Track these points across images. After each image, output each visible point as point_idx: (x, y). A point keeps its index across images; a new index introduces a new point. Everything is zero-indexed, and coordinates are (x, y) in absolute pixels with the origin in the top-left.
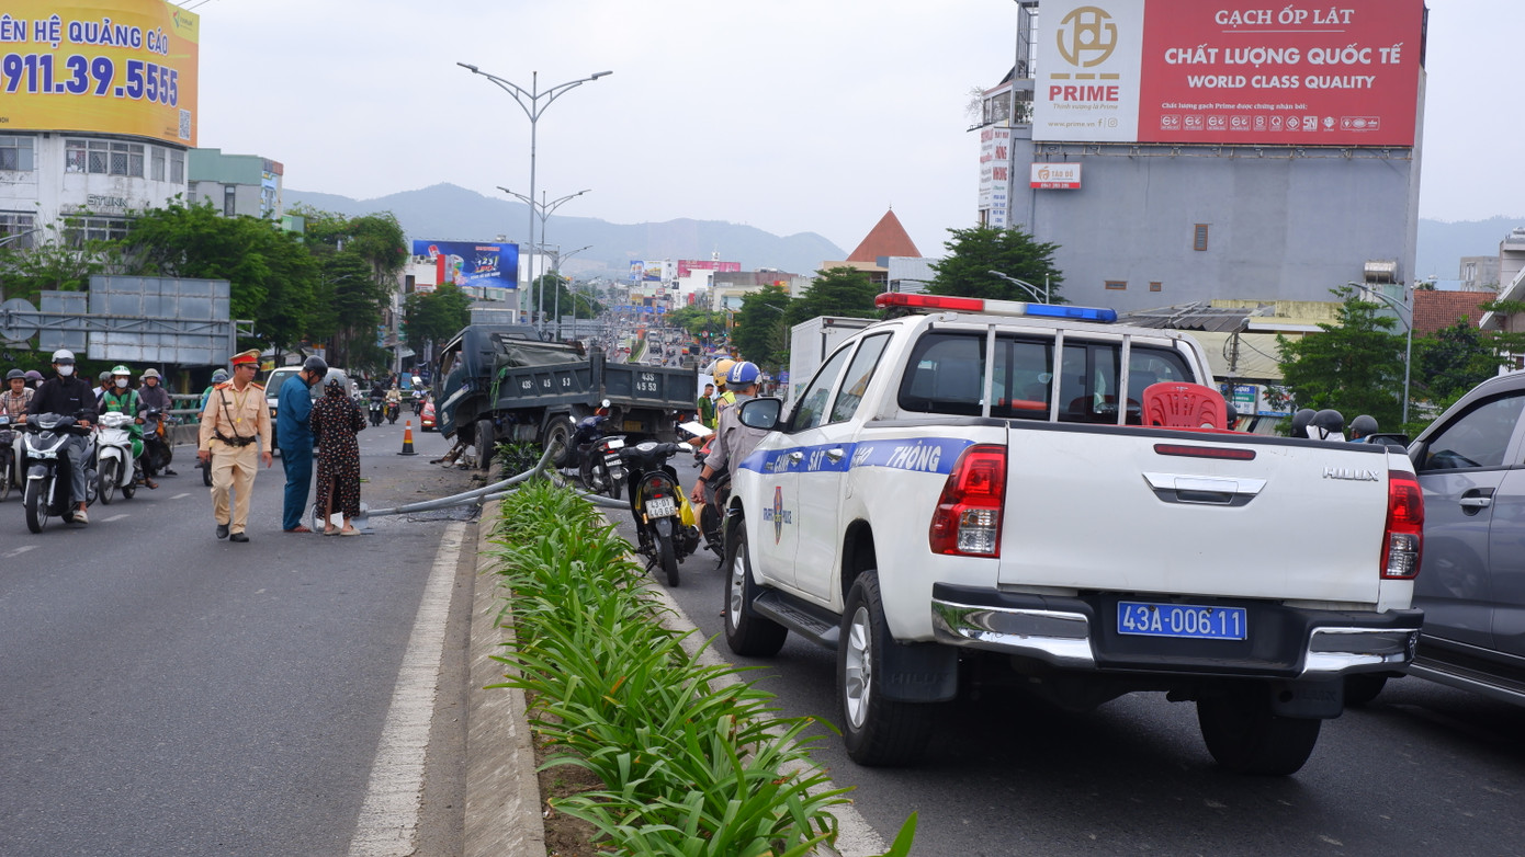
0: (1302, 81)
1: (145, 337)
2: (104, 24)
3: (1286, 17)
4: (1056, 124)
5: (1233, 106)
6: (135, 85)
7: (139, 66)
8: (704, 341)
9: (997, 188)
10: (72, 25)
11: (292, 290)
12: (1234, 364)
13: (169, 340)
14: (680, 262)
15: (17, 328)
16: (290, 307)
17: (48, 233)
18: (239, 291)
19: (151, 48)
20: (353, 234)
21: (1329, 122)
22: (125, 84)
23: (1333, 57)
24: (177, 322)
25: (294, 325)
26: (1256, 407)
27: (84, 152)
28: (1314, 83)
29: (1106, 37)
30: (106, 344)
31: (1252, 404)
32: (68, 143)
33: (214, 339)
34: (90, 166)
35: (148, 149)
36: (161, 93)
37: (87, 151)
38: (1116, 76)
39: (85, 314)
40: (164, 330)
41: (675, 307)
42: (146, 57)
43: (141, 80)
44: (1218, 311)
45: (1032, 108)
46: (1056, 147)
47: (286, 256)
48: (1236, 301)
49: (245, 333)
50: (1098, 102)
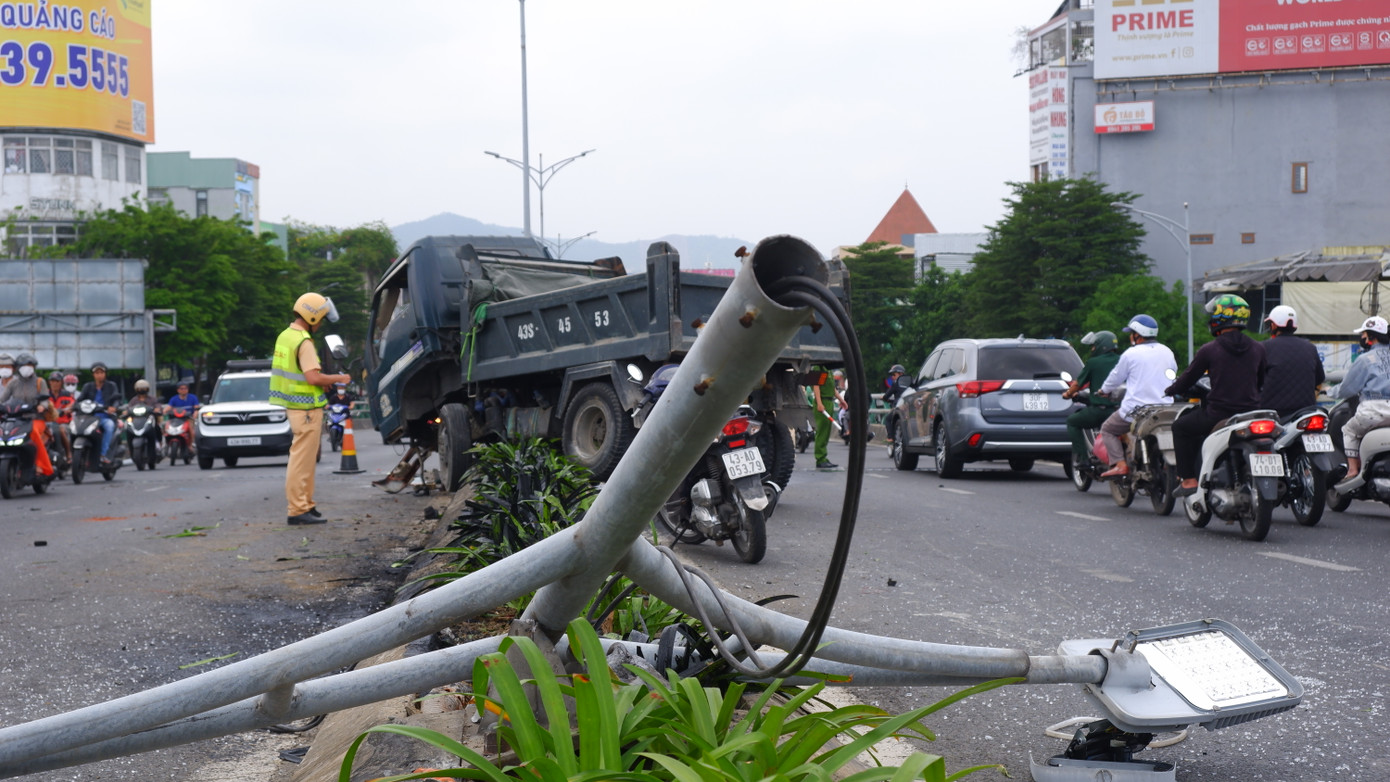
1: (38, 338)
2: (40, 5)
4: (1122, 58)
5: (1331, 24)
6: (78, 72)
7: (82, 51)
9: (1055, 136)
10: (4, 8)
11: (267, 296)
13: (68, 340)
18: (204, 298)
19: (96, 31)
20: (344, 246)
22: (66, 72)
24: (77, 316)
27: (24, 150)
32: (6, 141)
33: (126, 336)
34: (31, 166)
35: (97, 145)
36: (110, 82)
37: (27, 149)
40: (61, 327)
42: (90, 42)
43: (85, 67)
44: (1334, 259)
45: (1092, 44)
46: (1124, 84)
47: (260, 260)
48: (1354, 247)
49: (165, 327)
50: (1170, 29)
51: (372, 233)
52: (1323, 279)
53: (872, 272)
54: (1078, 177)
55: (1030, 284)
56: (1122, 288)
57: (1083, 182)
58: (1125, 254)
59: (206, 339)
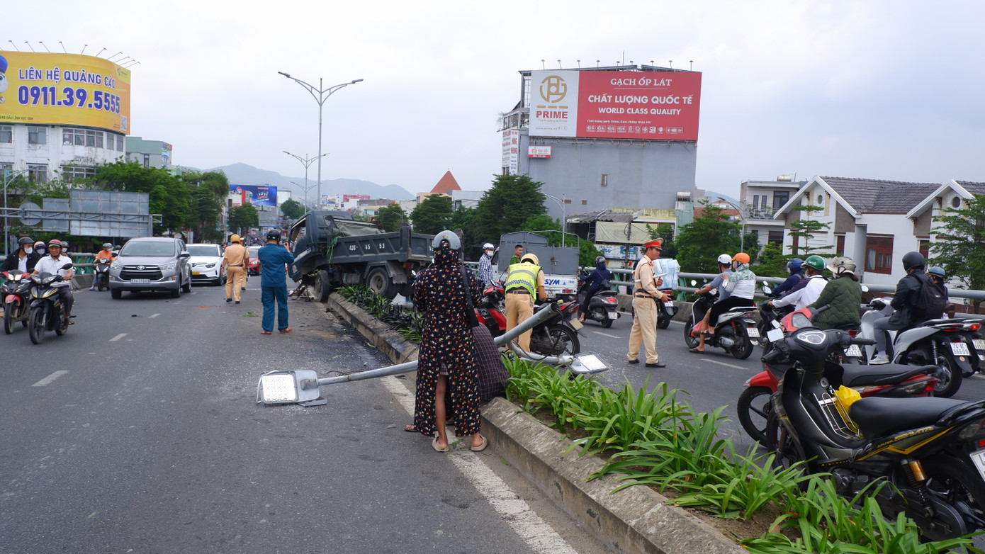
0: (649, 111)
1: (102, 223)
2: (82, 72)
3: (642, 82)
4: (540, 128)
5: (619, 122)
6: (98, 102)
7: (101, 93)
9: (512, 157)
10: (66, 72)
11: (178, 203)
12: (629, 237)
13: (116, 225)
14: (344, 196)
15: (29, 219)
16: (177, 211)
17: (54, 174)
19: (107, 85)
20: (204, 180)
21: (661, 130)
22: (93, 102)
23: (662, 101)
24: (120, 215)
25: (179, 220)
27: (72, 135)
28: (654, 112)
29: (562, 90)
30: (80, 227)
31: (635, 256)
32: (64, 131)
33: (140, 224)
34: (76, 142)
35: (105, 134)
36: (112, 107)
37: (74, 134)
38: (567, 107)
39: (68, 211)
40: (113, 220)
42: (104, 90)
43: (101, 100)
44: (615, 213)
45: (528, 121)
46: (540, 138)
47: (175, 187)
48: (623, 209)
49: (157, 221)
50: (558, 119)
51: (217, 174)
52: (611, 221)
53: (436, 206)
54: (521, 174)
55: (502, 216)
56: (537, 220)
57: (522, 177)
58: (538, 206)
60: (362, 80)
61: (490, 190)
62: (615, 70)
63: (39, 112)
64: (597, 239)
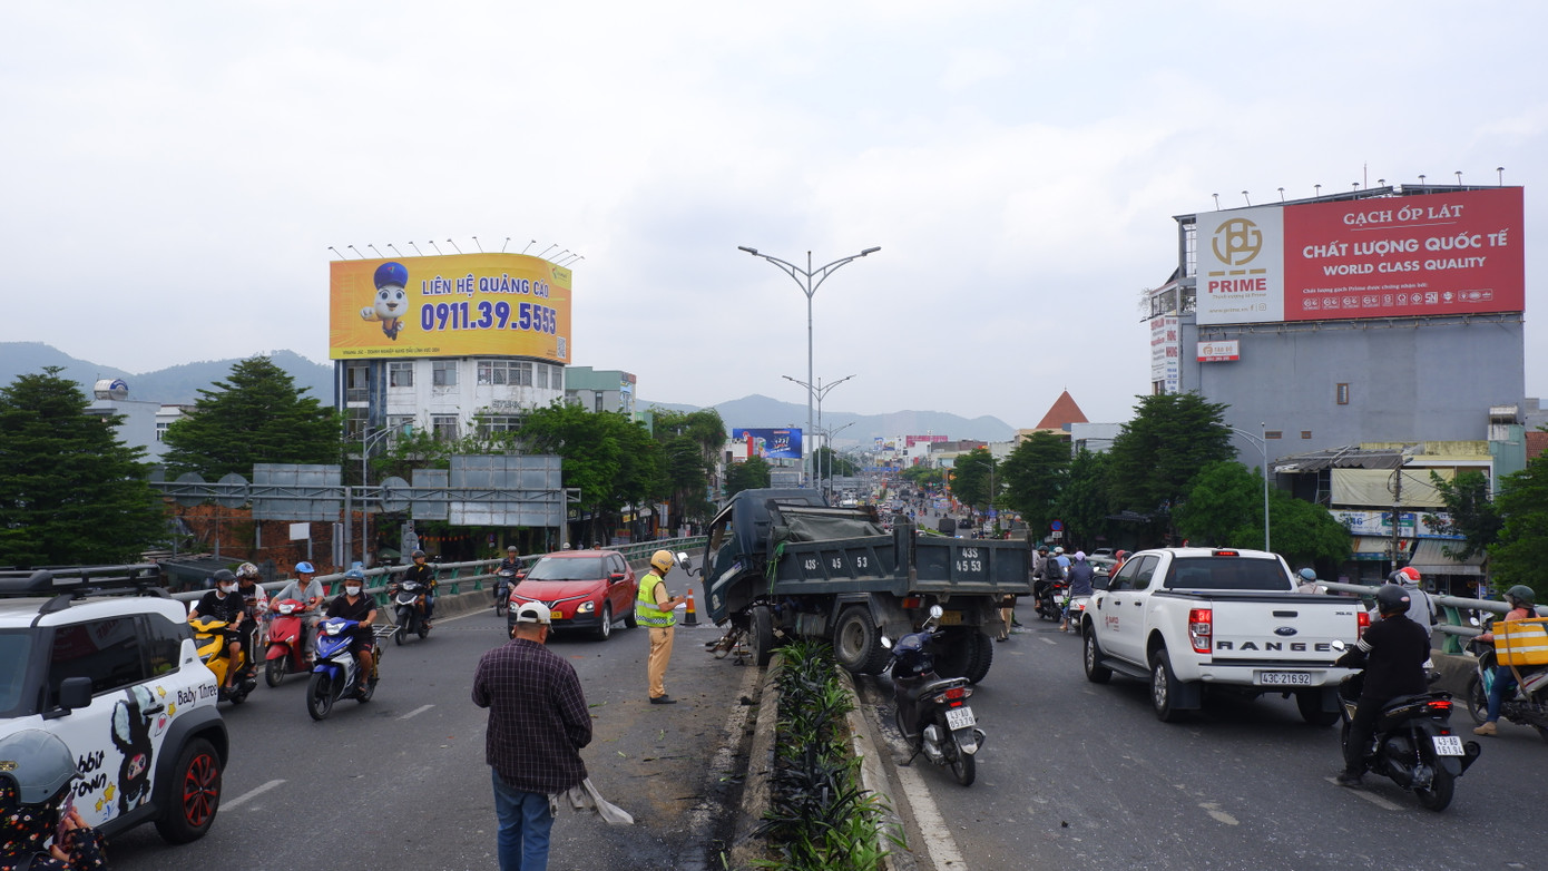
0: (1422, 264)
1: (494, 505)
2: (503, 278)
3: (1404, 215)
4: (1216, 311)
5: (1364, 289)
6: (525, 320)
7: (528, 306)
8: (928, 489)
9: (1170, 363)
10: (482, 280)
11: (639, 463)
12: (1397, 496)
13: (516, 507)
14: (908, 437)
15: (394, 501)
16: (638, 476)
17: (466, 427)
19: (536, 294)
20: (689, 424)
21: (1448, 296)
22: (518, 320)
23: (1447, 244)
24: (519, 491)
25: (642, 489)
26: (1415, 530)
27: (490, 370)
28: (1433, 265)
29: (1253, 241)
30: (464, 512)
31: (1411, 529)
32: (480, 364)
33: (550, 505)
34: (495, 380)
35: (535, 366)
36: (544, 326)
37: (492, 369)
38: (1263, 271)
39: (447, 487)
40: (509, 499)
41: (906, 467)
42: (533, 300)
43: (531, 317)
44: (1368, 452)
45: (1195, 300)
46: (1218, 328)
47: (634, 439)
48: (1382, 443)
49: (574, 500)
50: (1250, 292)
51: (706, 415)
52: (1361, 467)
53: (1042, 452)
54: (1185, 393)
55: (1153, 466)
56: (1218, 471)
57: (1189, 396)
58: (1220, 446)
59: (599, 493)
60: (879, 249)
61: (1131, 423)
62: (1351, 198)
63: (449, 340)
64: (1335, 500)
